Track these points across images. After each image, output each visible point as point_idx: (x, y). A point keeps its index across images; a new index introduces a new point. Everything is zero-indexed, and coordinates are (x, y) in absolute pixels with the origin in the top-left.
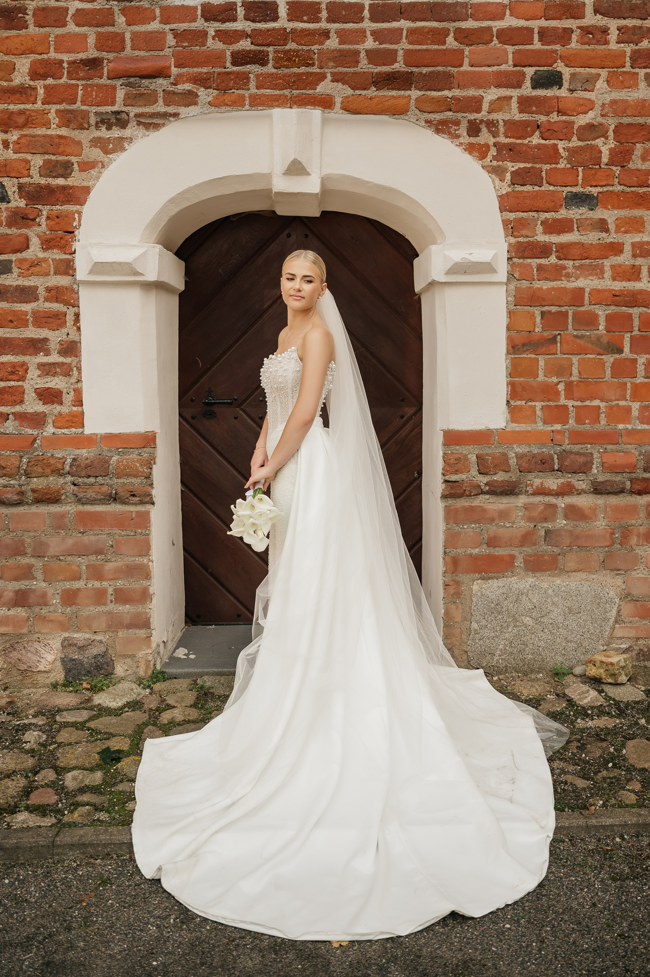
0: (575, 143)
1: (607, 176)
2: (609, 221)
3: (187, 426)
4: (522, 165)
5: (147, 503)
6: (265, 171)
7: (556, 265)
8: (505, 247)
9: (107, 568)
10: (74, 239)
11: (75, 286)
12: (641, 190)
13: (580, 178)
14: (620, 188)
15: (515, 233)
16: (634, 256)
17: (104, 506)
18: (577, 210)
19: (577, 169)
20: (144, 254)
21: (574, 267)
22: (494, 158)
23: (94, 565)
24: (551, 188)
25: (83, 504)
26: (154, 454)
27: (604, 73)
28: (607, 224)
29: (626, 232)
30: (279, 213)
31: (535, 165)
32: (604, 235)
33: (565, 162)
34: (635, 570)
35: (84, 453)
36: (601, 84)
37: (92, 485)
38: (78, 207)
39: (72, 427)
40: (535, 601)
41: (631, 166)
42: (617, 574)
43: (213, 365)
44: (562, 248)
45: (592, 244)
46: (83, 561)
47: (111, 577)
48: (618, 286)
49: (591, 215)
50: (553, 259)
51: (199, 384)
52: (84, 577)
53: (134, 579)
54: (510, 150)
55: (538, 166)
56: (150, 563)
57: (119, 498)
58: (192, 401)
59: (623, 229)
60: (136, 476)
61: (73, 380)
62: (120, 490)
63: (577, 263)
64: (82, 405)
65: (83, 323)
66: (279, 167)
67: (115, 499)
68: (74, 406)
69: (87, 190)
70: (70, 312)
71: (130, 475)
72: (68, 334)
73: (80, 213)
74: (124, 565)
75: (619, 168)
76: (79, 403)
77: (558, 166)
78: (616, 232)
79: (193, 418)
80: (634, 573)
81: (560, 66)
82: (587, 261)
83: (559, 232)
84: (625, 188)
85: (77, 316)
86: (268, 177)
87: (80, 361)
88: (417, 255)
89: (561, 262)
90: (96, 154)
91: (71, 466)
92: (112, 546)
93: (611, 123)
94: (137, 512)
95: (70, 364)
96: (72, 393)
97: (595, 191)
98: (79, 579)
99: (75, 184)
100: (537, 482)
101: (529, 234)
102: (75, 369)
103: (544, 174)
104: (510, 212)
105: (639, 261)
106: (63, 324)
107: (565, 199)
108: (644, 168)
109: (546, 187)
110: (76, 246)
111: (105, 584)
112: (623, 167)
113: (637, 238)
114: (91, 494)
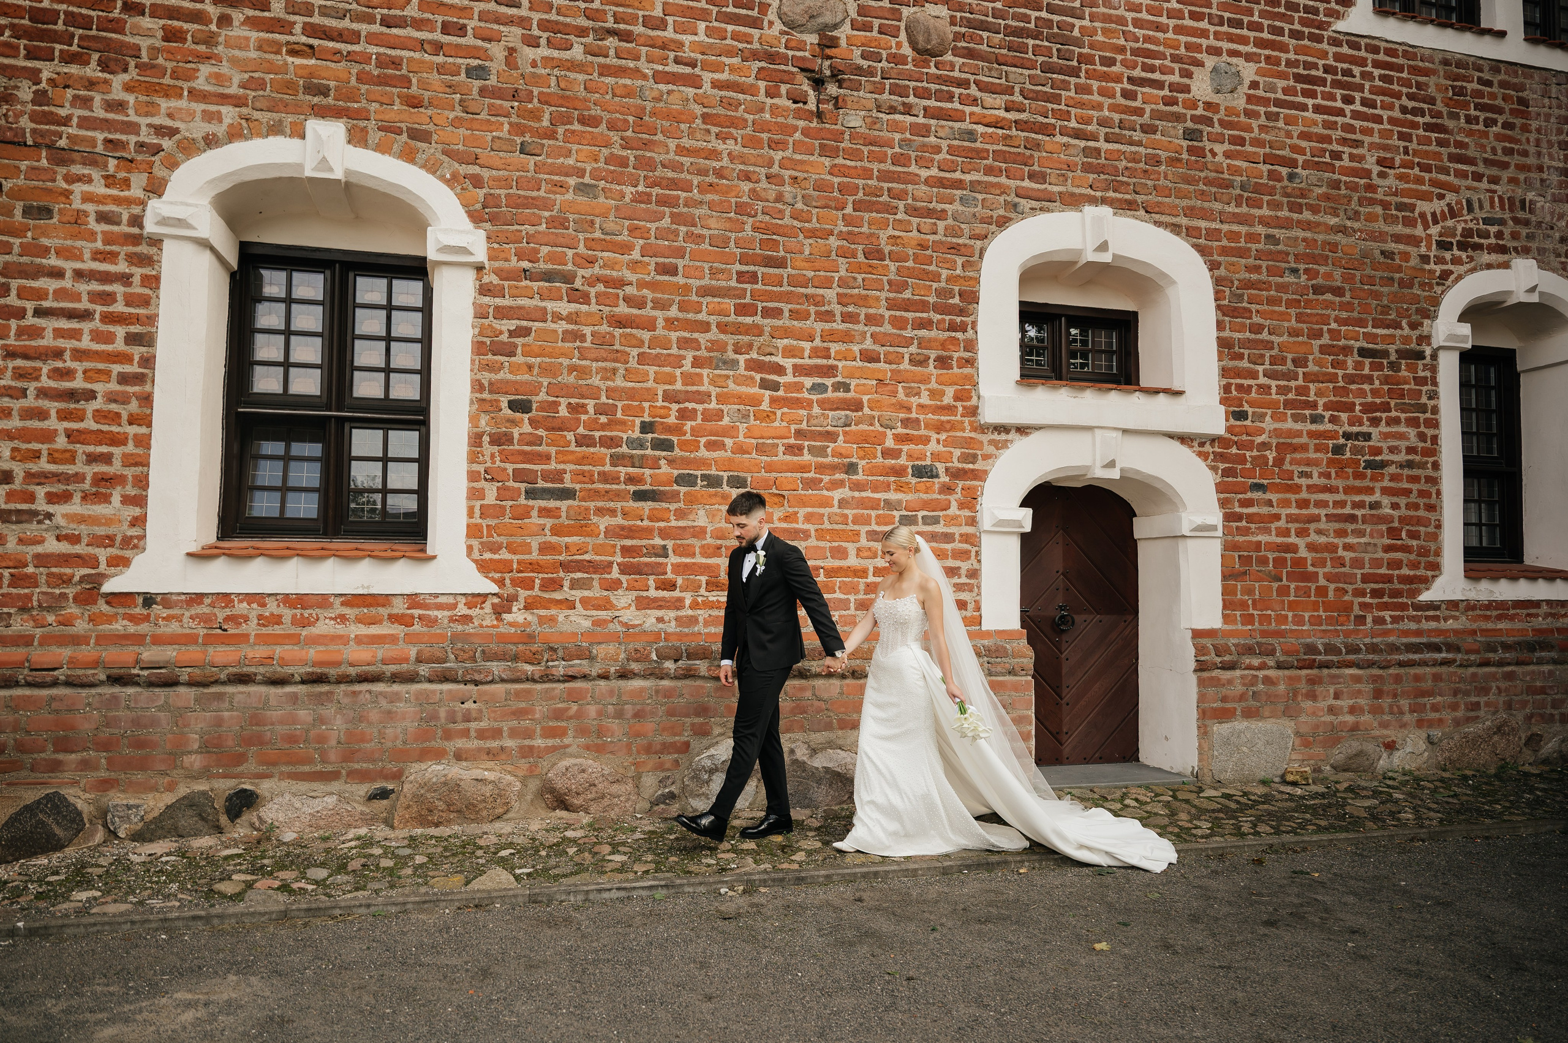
0: (1255, 453)
2: (1274, 500)
4: (1227, 465)
5: (1029, 675)
6: (1092, 464)
7: (1246, 527)
8: (1221, 515)
10: (978, 503)
11: (979, 533)
12: (1290, 482)
13: (1258, 474)
14: (1278, 481)
15: (1225, 507)
16: (1287, 522)
17: (1004, 677)
18: (1256, 493)
19: (1256, 469)
21: (1256, 528)
22: (1213, 460)
24: (1242, 479)
27: (1269, 412)
28: (1272, 502)
29: (1282, 507)
31: (1234, 466)
32: (1271, 509)
33: (1250, 464)
34: (1301, 716)
36: (1268, 418)
37: (999, 663)
38: (981, 483)
39: (973, 625)
41: (1284, 467)
44: (1249, 516)
45: (1265, 514)
48: (1279, 540)
49: (1264, 497)
50: (1244, 523)
54: (1221, 456)
57: (1015, 672)
59: (1281, 505)
60: (1024, 657)
61: (975, 594)
62: (1015, 666)
64: (980, 611)
65: (982, 557)
66: (1099, 464)
67: (1010, 673)
68: (976, 611)
69: (986, 472)
70: (975, 550)
71: (1021, 657)
72: (973, 564)
73: (983, 487)
75: (1278, 469)
76: (979, 609)
77: (1246, 467)
78: (1277, 507)
81: (1246, 407)
82: (1263, 524)
83: (1247, 506)
84: (1281, 481)
85: (979, 552)
86: (1092, 468)
87: (980, 582)
89: (1249, 525)
90: (991, 449)
91: (985, 651)
92: (1011, 703)
93: (1274, 442)
94: (1025, 681)
95: (974, 584)
96: (975, 603)
97: (1265, 482)
99: (980, 468)
100: (1248, 661)
101: (1232, 507)
102: (976, 587)
103: (1238, 471)
104: (1221, 493)
105: (1290, 525)
106: (969, 558)
107: (1250, 486)
108: (1291, 469)
109: (1240, 479)
110: (980, 507)
112: (1280, 468)
113: (1288, 511)
114: (999, 669)
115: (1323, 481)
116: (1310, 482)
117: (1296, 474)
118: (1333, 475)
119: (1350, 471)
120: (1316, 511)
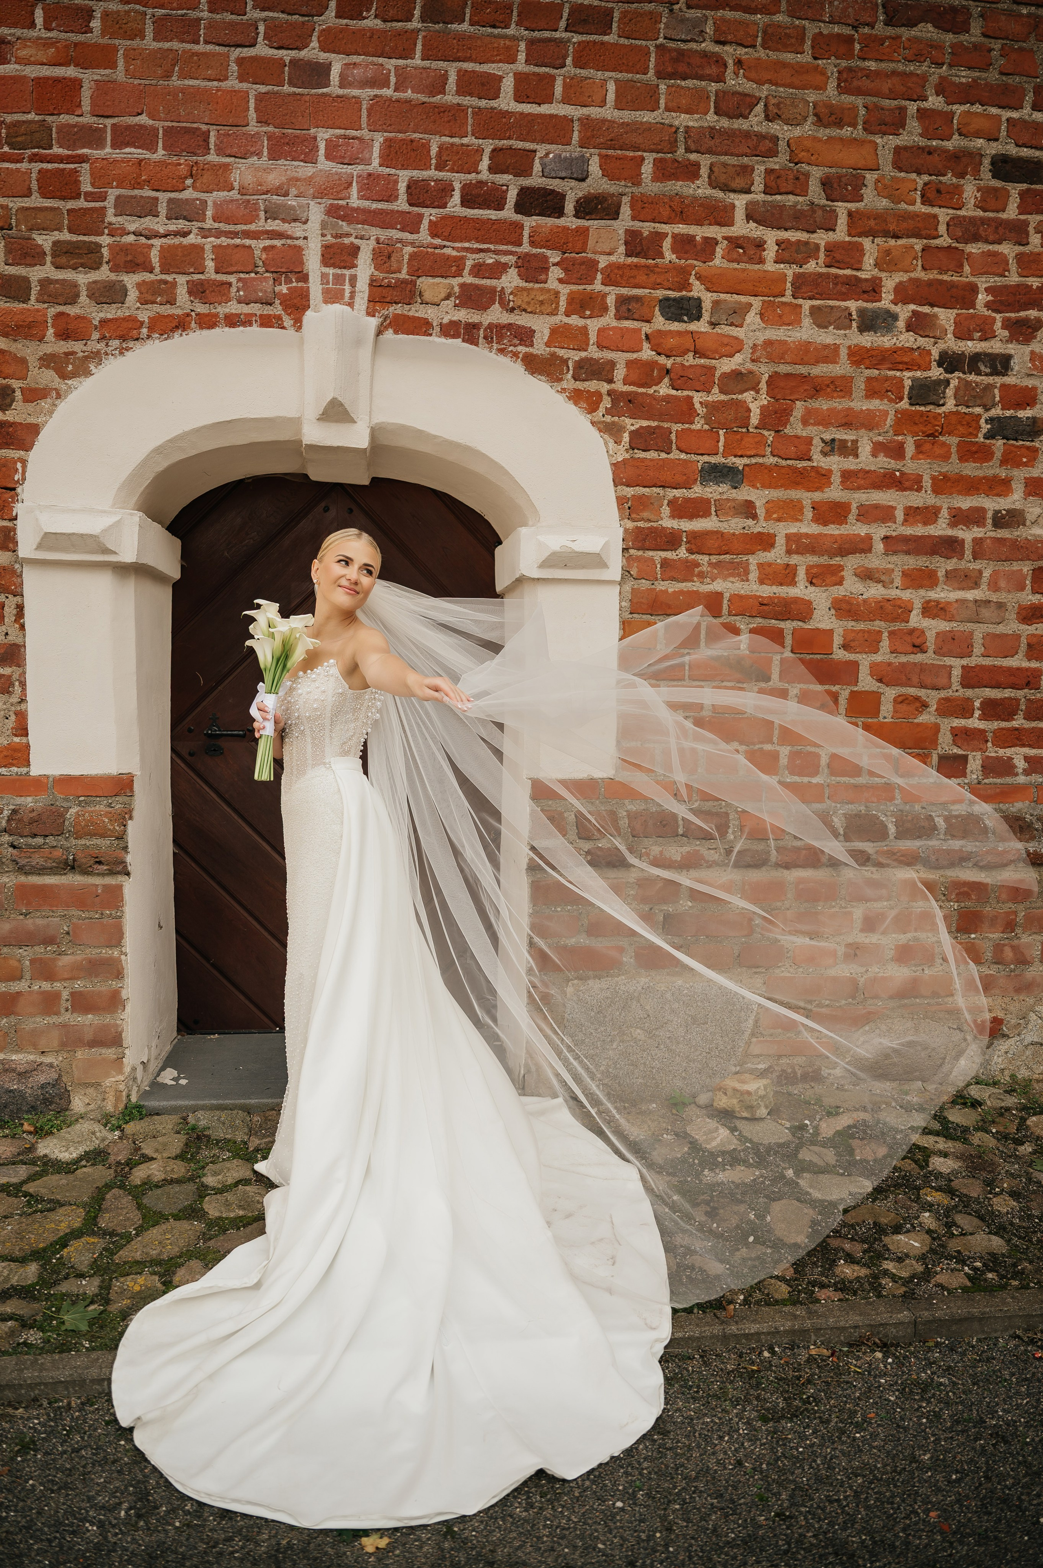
0: (716, 396)
1: (757, 443)
2: (758, 504)
3: (183, 765)
4: (645, 423)
5: (119, 873)
6: (292, 414)
7: (687, 561)
8: (620, 533)
9: (60, 964)
10: (15, 498)
11: (17, 566)
12: (801, 464)
13: (721, 444)
14: (772, 460)
15: (633, 516)
16: (789, 552)
17: (57, 877)
18: (716, 487)
19: (718, 433)
20: (118, 524)
21: (710, 564)
22: (608, 411)
23: (41, 959)
24: (683, 456)
25: (26, 874)
26: (130, 805)
27: (757, 303)
28: (755, 508)
29: (779, 520)
30: (313, 477)
31: (662, 424)
32: (750, 522)
33: (702, 421)
35: (29, 801)
36: (752, 318)
37: (40, 847)
38: (22, 453)
39: (13, 765)
40: (648, 1007)
41: (788, 431)
42: (756, 973)
43: (219, 683)
44: (695, 538)
45: (734, 534)
46: (25, 953)
47: (66, 976)
48: (767, 591)
49: (734, 495)
50: (682, 553)
51: (200, 708)
52: (28, 975)
53: (99, 979)
54: (630, 401)
55: (666, 425)
56: (123, 957)
57: (79, 867)
58: (190, 731)
59: (775, 516)
60: (103, 836)
61: (15, 699)
62: (80, 855)
63: (714, 559)
64: (27, 735)
65: (28, 620)
66: (311, 410)
67: (73, 868)
68: (16, 736)
69: (35, 430)
70: (11, 603)
71: (95, 835)
72: (7, 634)
73: (24, 462)
74: (85, 959)
75: (773, 433)
76: (23, 732)
77: (693, 427)
78: (766, 519)
79: (191, 754)
80: (777, 971)
81: (697, 290)
82: (728, 557)
83: (692, 517)
84: (780, 460)
85: (20, 608)
86: (296, 422)
87: (24, 673)
88: (500, 543)
89: (693, 557)
90: (48, 377)
91: (9, 820)
92: (68, 933)
93: (765, 371)
94: (104, 886)
95: (10, 676)
96: (13, 718)
97: (740, 462)
98: (21, 978)
99: (18, 420)
100: (656, 850)
101: (652, 517)
102: (17, 683)
103: (673, 437)
104: (628, 486)
105: (795, 559)
106: (0, 620)
107: (701, 471)
108: (804, 434)
109: (675, 455)
110: (19, 509)
111: (58, 985)
112: (777, 431)
113: (793, 528)
114: (37, 860)
115: (883, 462)
116: (850, 464)
117: (817, 446)
118: (910, 449)
119: (953, 441)
120: (862, 530)
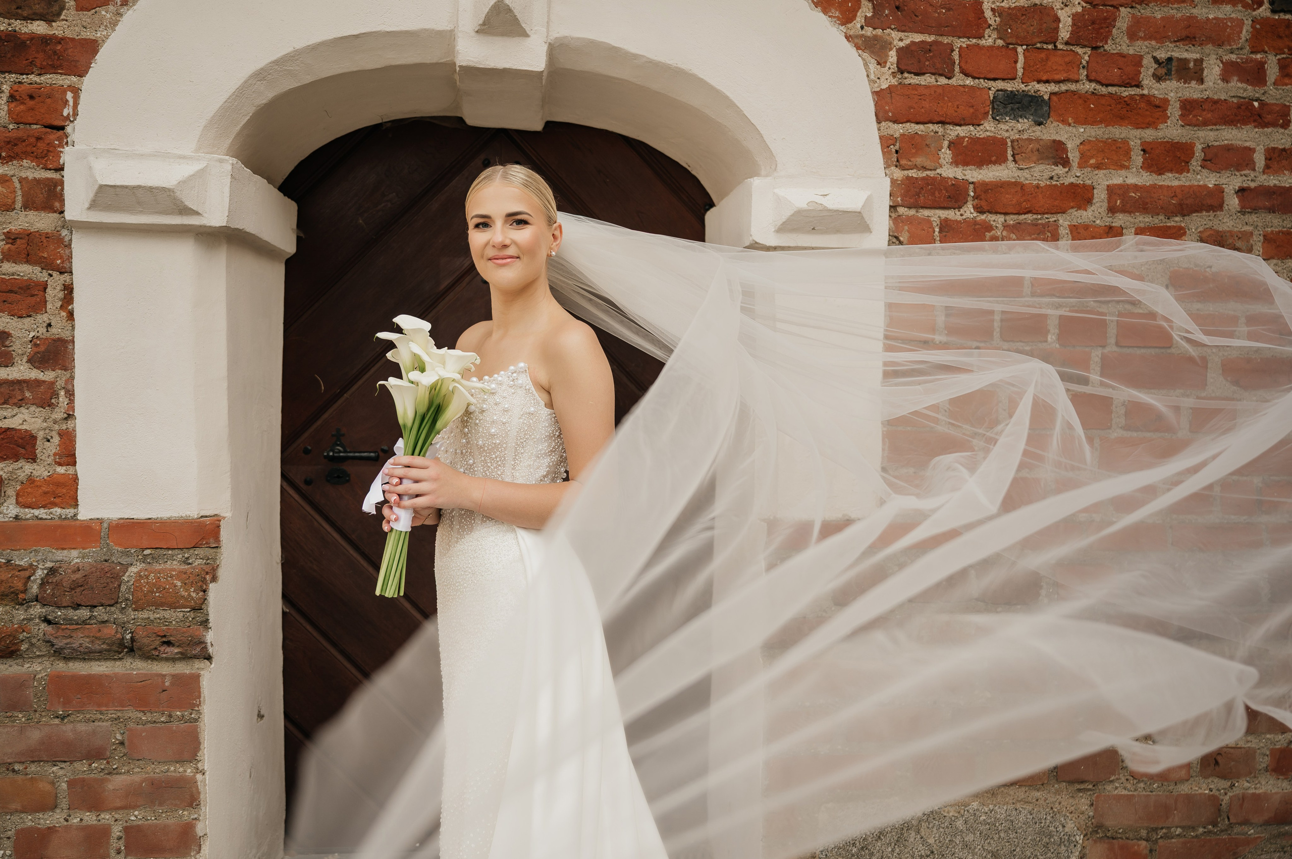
1: (1067, 63)
2: (1069, 146)
3: (297, 497)
4: (918, 38)
5: (195, 657)
6: (441, 24)
7: (974, 222)
8: (885, 186)
9: (110, 786)
10: (64, 141)
11: (64, 233)
12: (1126, 92)
13: (1020, 65)
14: (1089, 87)
15: (903, 162)
16: (1112, 210)
17: (109, 664)
18: (1013, 123)
19: (1015, 50)
20: (201, 173)
21: (1006, 226)
22: (868, 22)
23: (83, 780)
24: (969, 82)
25: (67, 659)
26: (215, 560)
28: (1065, 150)
29: (1098, 167)
30: (471, 121)
31: (940, 39)
32: (1060, 170)
33: (995, 35)
34: (1112, 781)
35: (73, 556)
37: (84, 622)
38: (74, 79)
39: (55, 505)
41: (1109, 47)
43: (345, 389)
44: (986, 192)
45: (1038, 186)
46: (61, 772)
47: (119, 805)
49: (1038, 134)
50: (968, 211)
51: (319, 422)
52: (64, 803)
53: (165, 808)
54: (898, 8)
55: (945, 40)
56: (199, 777)
57: (140, 649)
58: (309, 451)
59: (1092, 161)
60: (173, 606)
61: (59, 414)
62: (141, 633)
63: (1011, 220)
64: (74, 464)
65: (79, 305)
66: (469, 19)
67: (131, 650)
68: (60, 464)
69: (91, 47)
70: (55, 283)
71: (162, 604)
72: (49, 325)
73: (76, 91)
74: (145, 780)
75: (1088, 51)
76: (70, 460)
77: (982, 42)
78: (1081, 166)
79: (308, 483)
82: (1029, 217)
83: (981, 163)
84: (1098, 87)
85: (69, 289)
86: (447, 38)
87: (72, 378)
88: (712, 205)
89: (983, 217)
91: (43, 584)
92: (122, 743)
94: (174, 676)
95: (53, 383)
96: (56, 440)
97: (1045, 90)
98: (54, 807)
99: (69, 34)
101: (928, 164)
102: (62, 393)
103: (956, 56)
104: (895, 122)
105: (1120, 220)
106: (40, 306)
107: (993, 102)
108: (1131, 52)
109: (959, 80)
110: (68, 156)
111: (106, 817)
112: (1095, 48)
113: (1118, 178)
114: (81, 640)
115: (1237, 89)
116: (1193, 91)
117: (1148, 67)
118: (1272, 71)
120: (1210, 180)
